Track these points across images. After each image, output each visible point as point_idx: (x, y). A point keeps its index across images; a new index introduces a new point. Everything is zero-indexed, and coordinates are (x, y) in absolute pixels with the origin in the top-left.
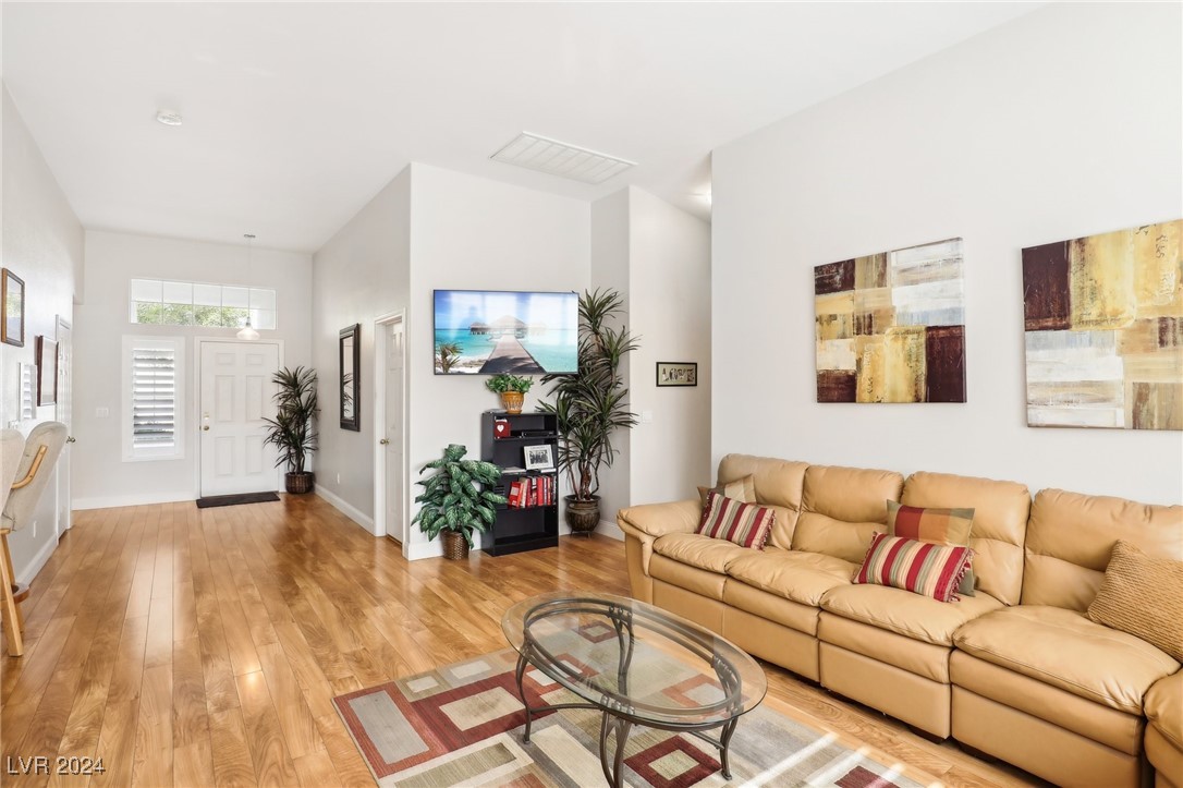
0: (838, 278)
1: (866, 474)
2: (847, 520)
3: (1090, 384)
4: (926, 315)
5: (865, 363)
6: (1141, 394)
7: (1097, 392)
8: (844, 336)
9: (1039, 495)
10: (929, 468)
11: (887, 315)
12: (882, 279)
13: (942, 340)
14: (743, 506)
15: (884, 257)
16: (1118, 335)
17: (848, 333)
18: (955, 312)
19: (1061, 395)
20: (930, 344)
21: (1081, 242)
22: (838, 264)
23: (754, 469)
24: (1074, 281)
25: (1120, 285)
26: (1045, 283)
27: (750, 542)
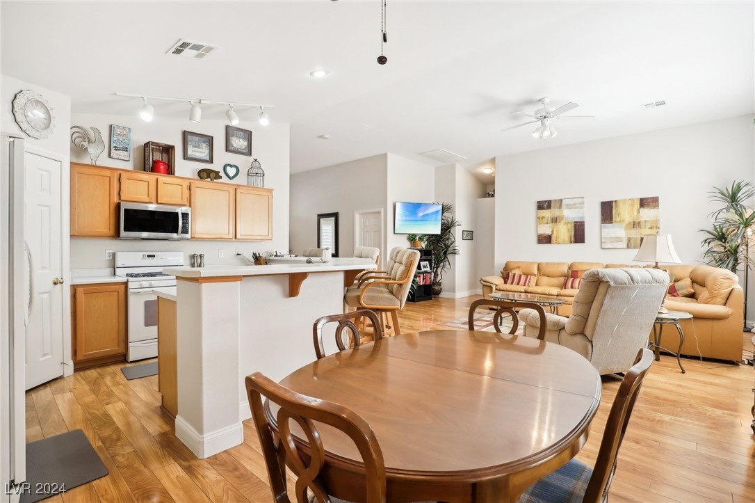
0: (546, 205)
1: (558, 264)
2: (553, 277)
3: (618, 238)
4: (574, 218)
5: (555, 232)
6: (629, 240)
7: (619, 240)
8: (547, 223)
9: (606, 266)
10: (576, 261)
11: (562, 218)
12: (560, 207)
13: (579, 225)
14: (521, 276)
15: (561, 200)
16: (624, 225)
17: (549, 222)
18: (583, 218)
19: (610, 241)
20: (575, 226)
21: (616, 201)
22: (546, 201)
23: (520, 265)
24: (614, 211)
25: (624, 213)
26: (607, 211)
27: (525, 285)
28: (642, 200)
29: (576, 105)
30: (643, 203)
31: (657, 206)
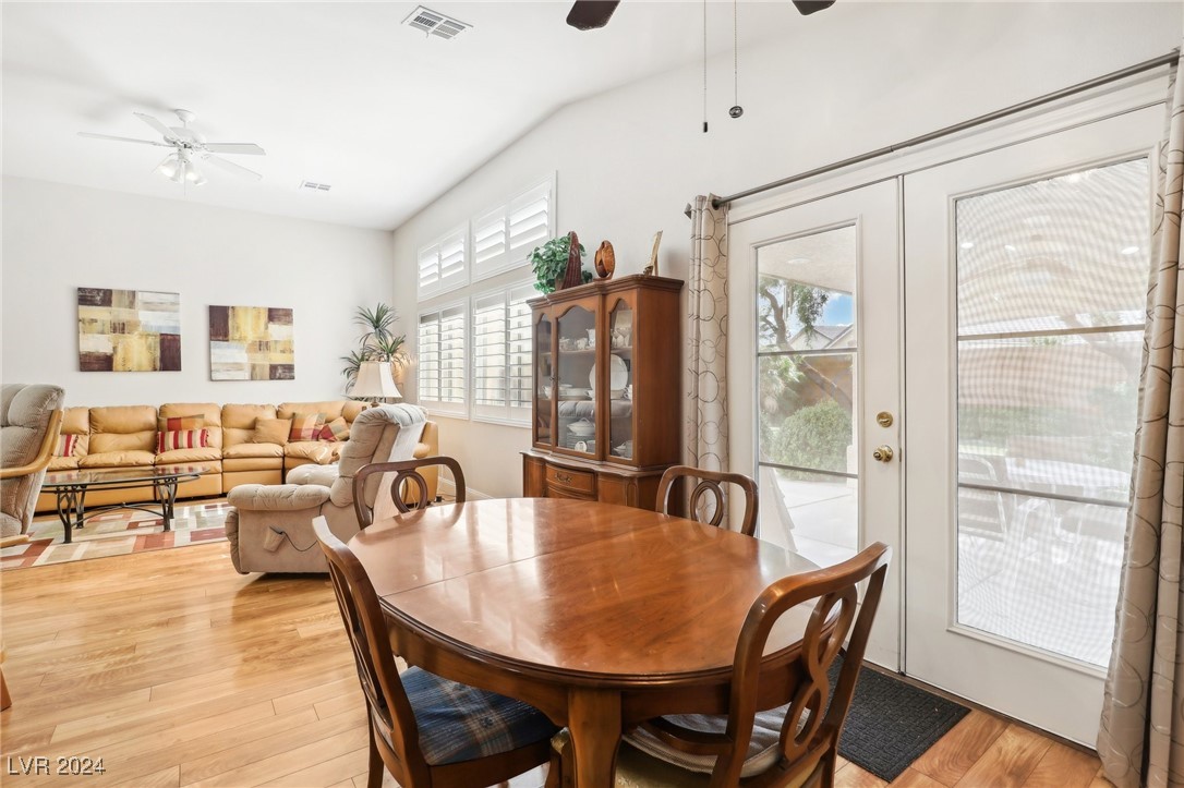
0: (98, 298)
2: (128, 433)
3: (236, 364)
4: (160, 328)
5: (120, 349)
6: (253, 367)
7: (238, 367)
8: (103, 333)
9: (224, 407)
11: (136, 325)
12: (132, 304)
13: (169, 341)
15: (133, 293)
16: (246, 345)
17: (106, 331)
18: (177, 328)
19: (225, 368)
20: (162, 342)
21: (233, 308)
22: (99, 290)
24: (230, 323)
25: (246, 326)
26: (220, 322)
27: (66, 454)
28: (270, 310)
29: (261, 152)
30: (273, 315)
31: (290, 322)
